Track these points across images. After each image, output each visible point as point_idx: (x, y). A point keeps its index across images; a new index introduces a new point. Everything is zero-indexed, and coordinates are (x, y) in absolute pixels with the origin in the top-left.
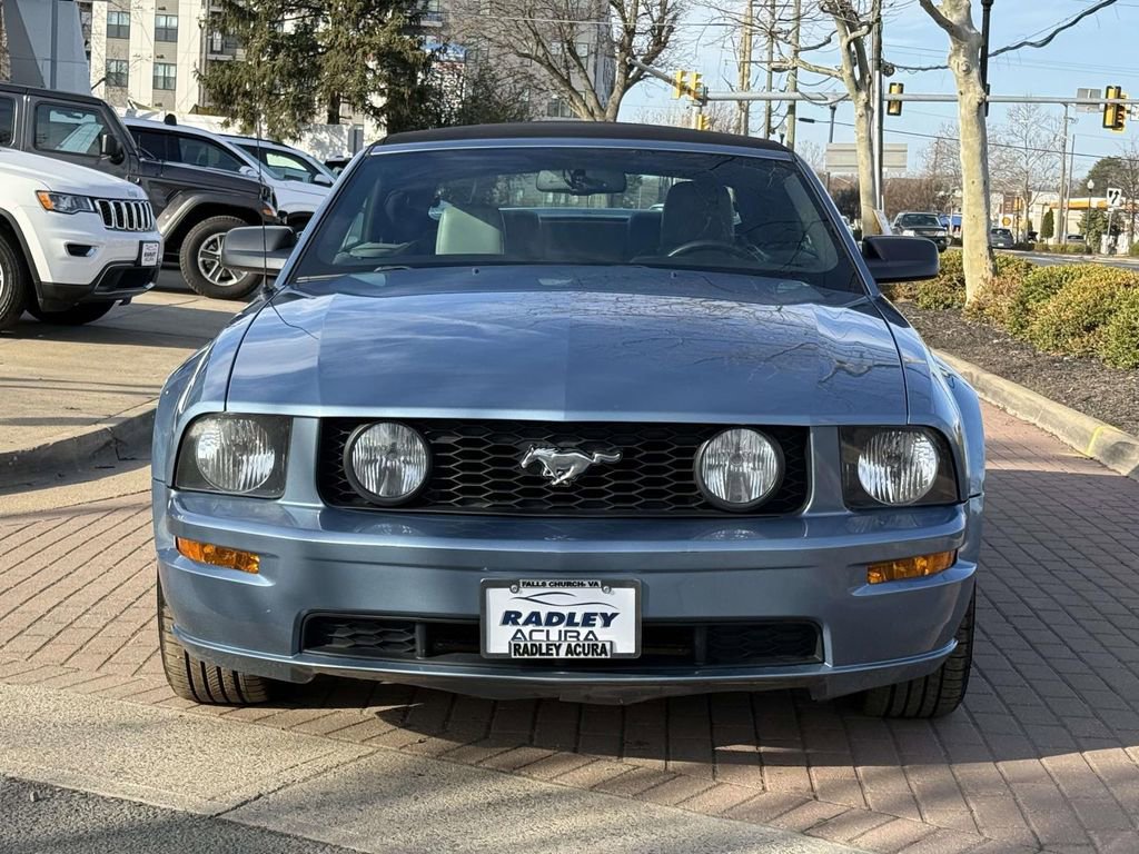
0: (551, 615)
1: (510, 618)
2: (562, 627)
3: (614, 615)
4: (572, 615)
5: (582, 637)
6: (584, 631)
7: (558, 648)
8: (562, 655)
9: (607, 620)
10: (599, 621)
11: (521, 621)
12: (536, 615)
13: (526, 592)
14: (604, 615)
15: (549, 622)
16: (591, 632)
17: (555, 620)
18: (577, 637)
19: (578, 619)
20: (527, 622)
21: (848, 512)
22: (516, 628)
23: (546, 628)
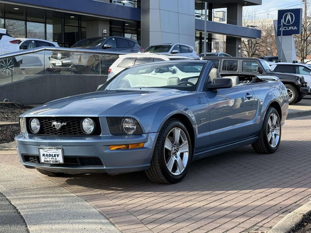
0: (49, 155)
1: (44, 155)
2: (51, 157)
3: (59, 155)
4: (52, 155)
5: (55, 159)
6: (55, 158)
7: (51, 161)
8: (52, 163)
9: (58, 155)
10: (57, 156)
11: (45, 156)
12: (47, 154)
13: (45, 150)
14: (57, 155)
15: (49, 156)
16: (56, 158)
17: (50, 155)
18: (54, 159)
19: (53, 155)
20: (46, 156)
21: (111, 135)
22: (45, 157)
23: (49, 157)
